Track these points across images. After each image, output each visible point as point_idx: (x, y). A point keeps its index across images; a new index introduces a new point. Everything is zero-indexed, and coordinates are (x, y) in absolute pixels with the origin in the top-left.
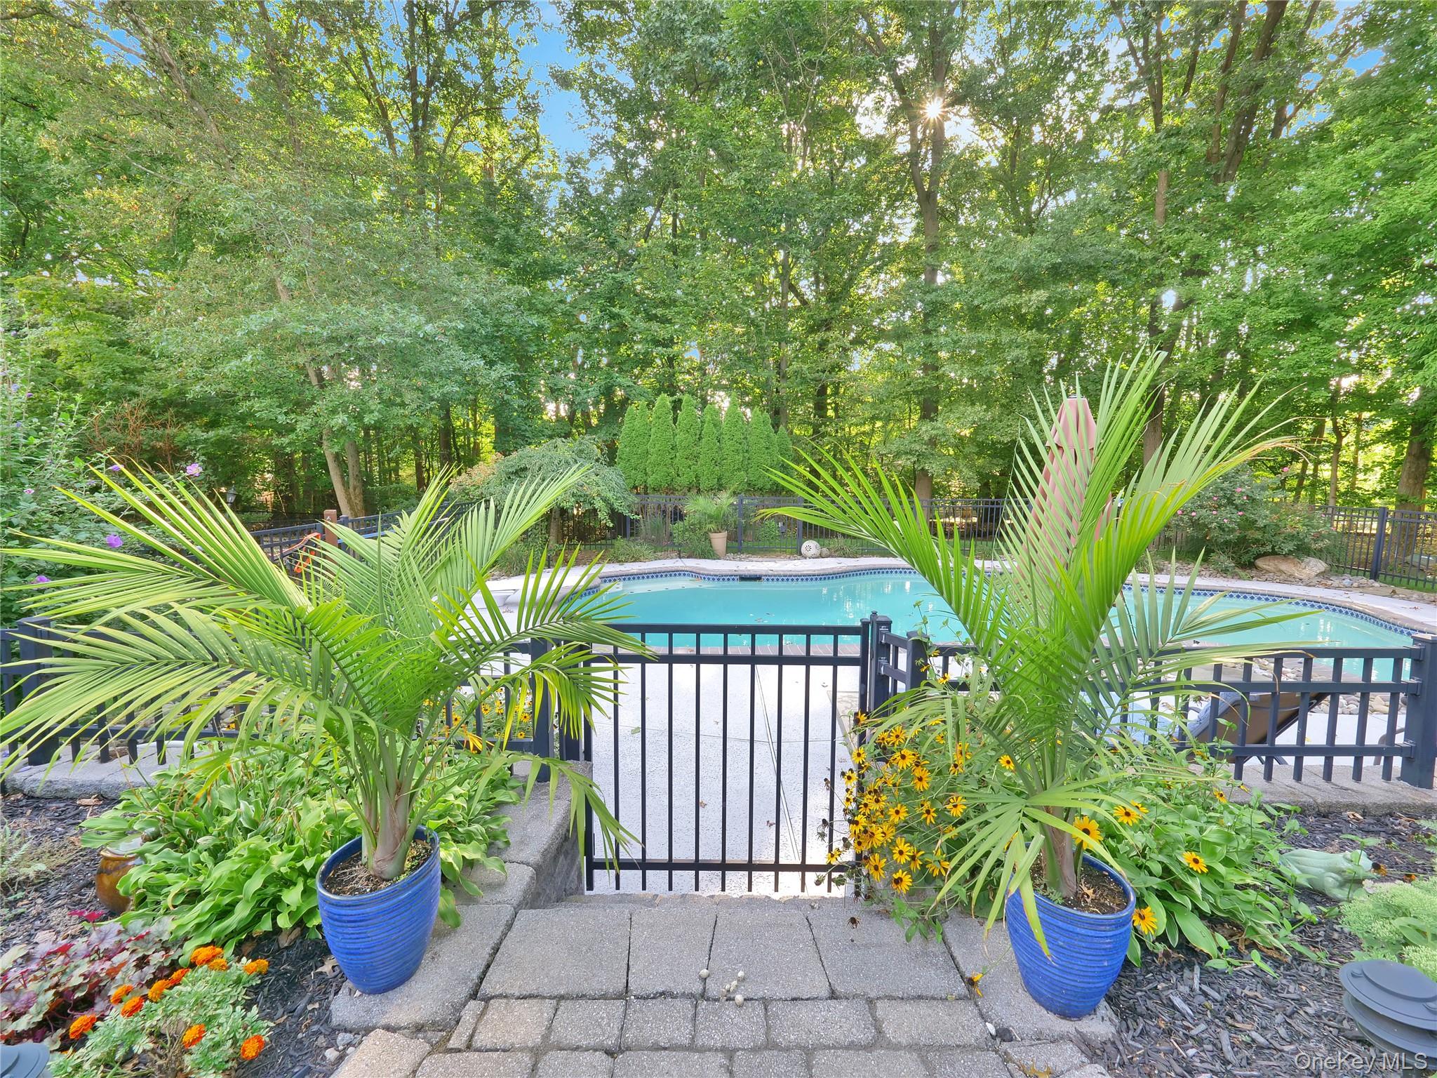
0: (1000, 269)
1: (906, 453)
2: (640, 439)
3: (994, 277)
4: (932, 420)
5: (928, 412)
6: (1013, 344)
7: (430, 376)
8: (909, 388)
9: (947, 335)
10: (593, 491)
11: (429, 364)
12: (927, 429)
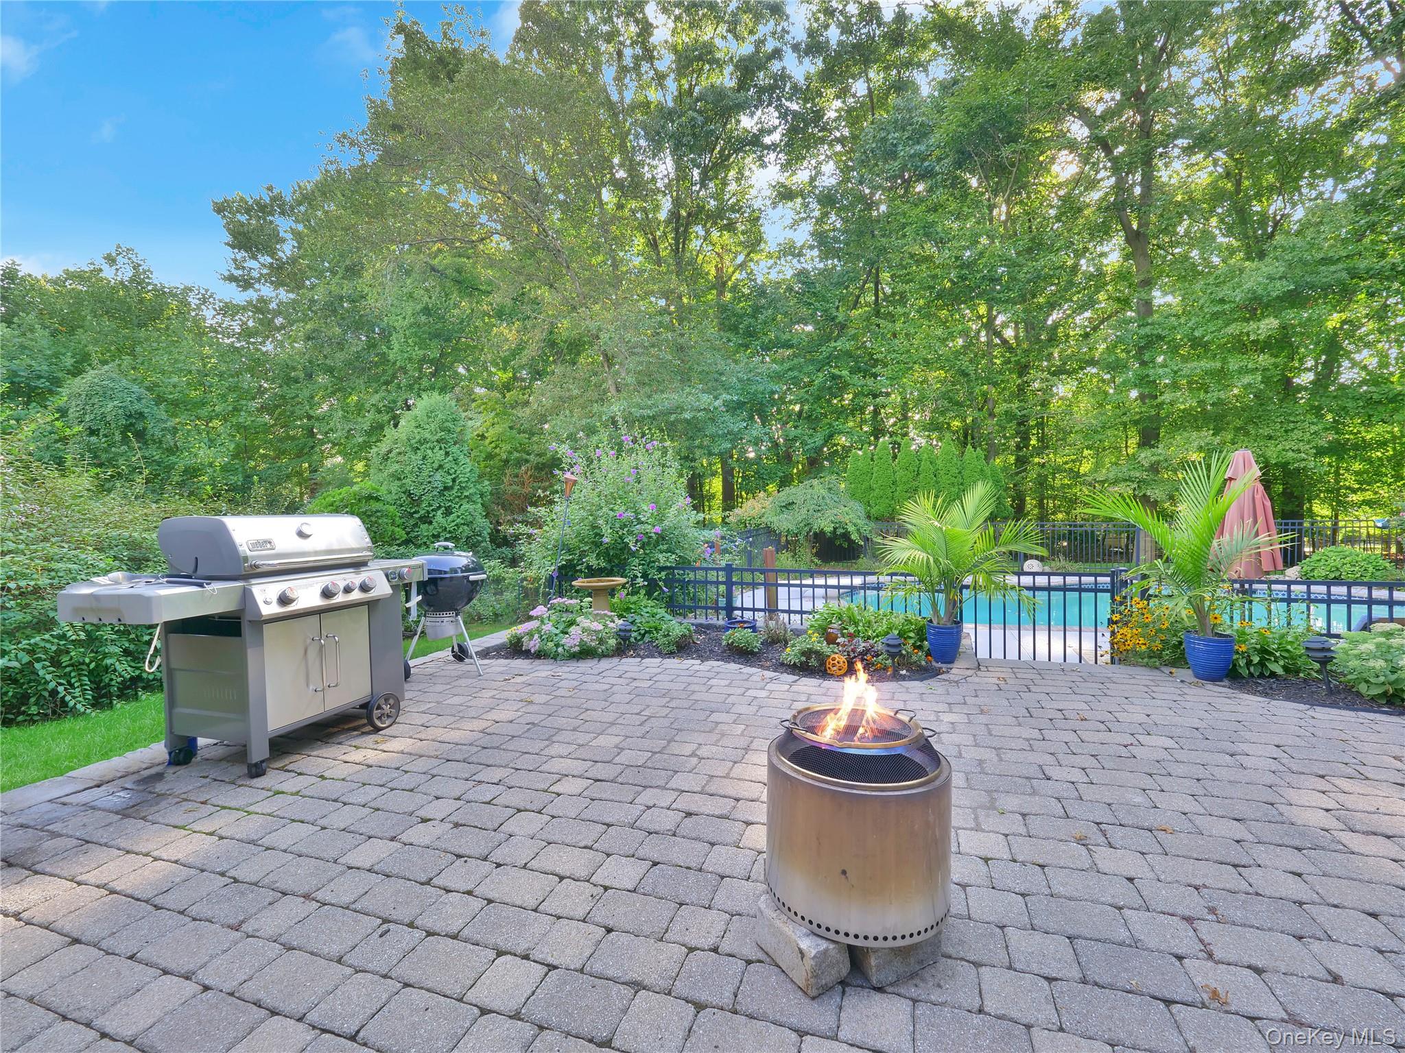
0: (1222, 301)
1: (1126, 480)
2: (864, 477)
3: (1215, 309)
4: (1152, 446)
5: (1149, 438)
6: (1243, 371)
7: (712, 437)
8: (1125, 419)
9: (1164, 366)
10: (846, 519)
11: (711, 430)
12: (1146, 456)
